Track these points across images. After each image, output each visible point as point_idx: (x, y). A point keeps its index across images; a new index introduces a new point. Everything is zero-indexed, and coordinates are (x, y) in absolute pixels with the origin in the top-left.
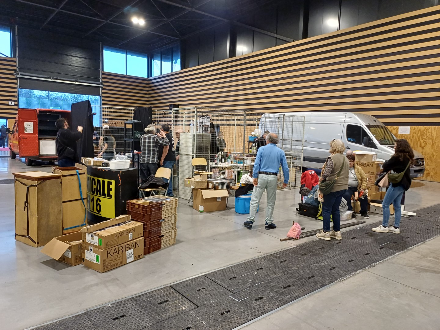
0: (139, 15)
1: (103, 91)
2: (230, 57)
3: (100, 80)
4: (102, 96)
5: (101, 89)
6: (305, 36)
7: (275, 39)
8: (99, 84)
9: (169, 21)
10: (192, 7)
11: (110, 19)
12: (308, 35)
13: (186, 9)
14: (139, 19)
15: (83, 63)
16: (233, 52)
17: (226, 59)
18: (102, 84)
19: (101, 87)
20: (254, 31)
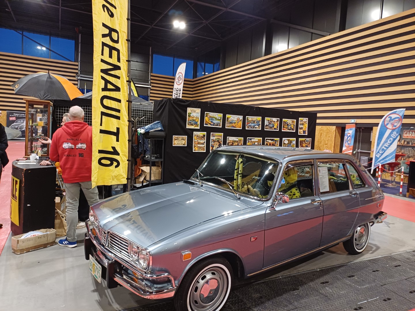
0: (181, 18)
1: (151, 91)
2: (266, 55)
3: (149, 81)
4: (150, 96)
5: (149, 89)
6: (342, 28)
7: (311, 34)
8: (148, 85)
9: (208, 23)
10: (226, 8)
11: (154, 24)
12: (346, 28)
13: (221, 10)
14: (180, 22)
15: (140, 67)
16: (268, 50)
17: (262, 57)
18: (150, 85)
19: (150, 88)
20: (290, 27)
